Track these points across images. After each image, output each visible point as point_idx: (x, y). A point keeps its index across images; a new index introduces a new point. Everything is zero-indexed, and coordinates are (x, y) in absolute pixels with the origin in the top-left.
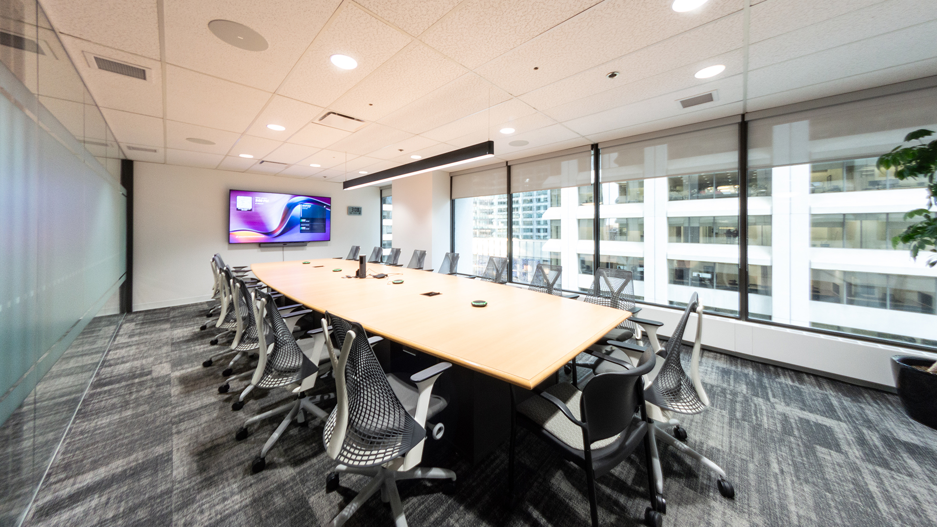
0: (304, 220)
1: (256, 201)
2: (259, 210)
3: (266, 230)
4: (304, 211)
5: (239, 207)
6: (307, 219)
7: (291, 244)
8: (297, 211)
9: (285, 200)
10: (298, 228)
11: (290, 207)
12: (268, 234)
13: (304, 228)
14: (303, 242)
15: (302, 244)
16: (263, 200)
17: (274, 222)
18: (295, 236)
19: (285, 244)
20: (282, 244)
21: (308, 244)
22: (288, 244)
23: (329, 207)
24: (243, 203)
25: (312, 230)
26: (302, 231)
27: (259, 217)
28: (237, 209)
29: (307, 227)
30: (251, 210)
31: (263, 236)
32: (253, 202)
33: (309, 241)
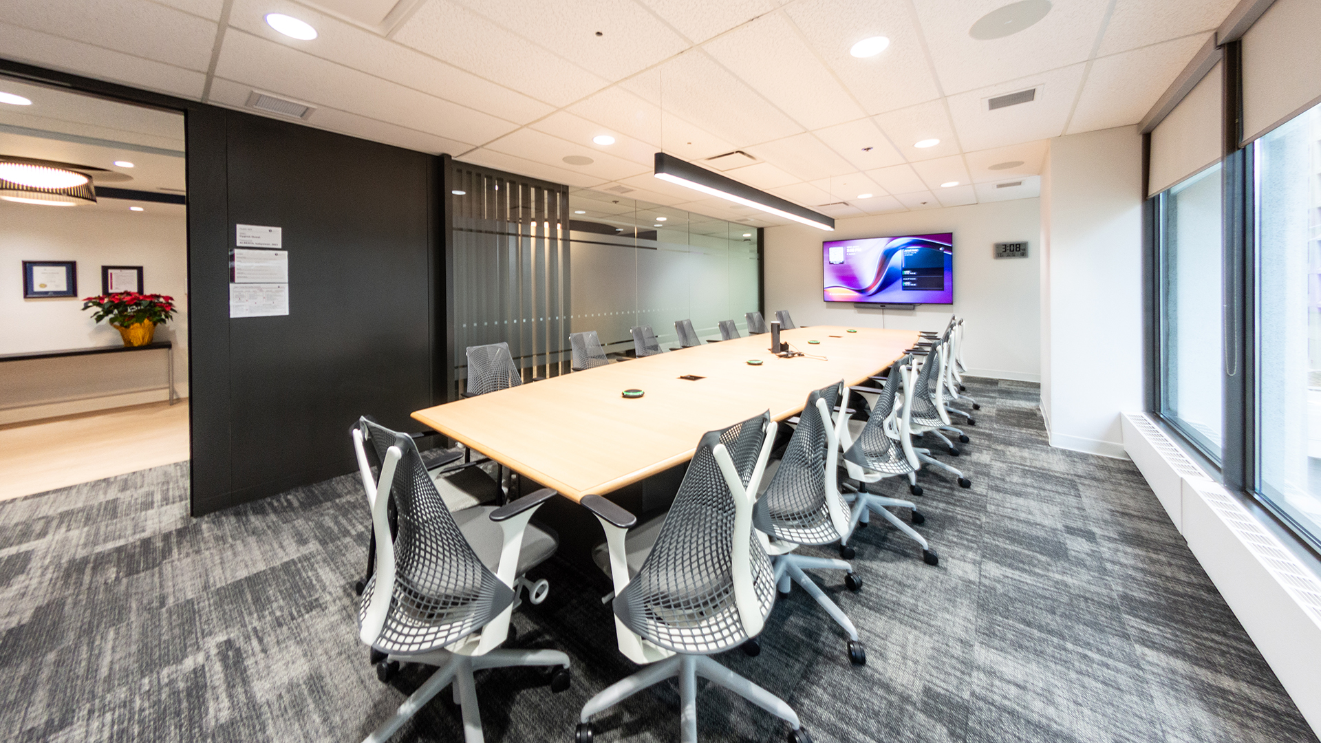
0: (907, 272)
1: (848, 251)
2: (851, 262)
3: (859, 286)
4: (907, 259)
5: (831, 261)
6: (913, 270)
7: (895, 306)
8: (898, 260)
9: (881, 245)
10: (899, 283)
11: (888, 254)
12: (861, 291)
13: (908, 284)
14: (911, 304)
15: (910, 306)
16: (855, 248)
17: (868, 276)
18: (896, 294)
19: (883, 306)
20: (879, 306)
21: (918, 308)
22: (887, 306)
23: (950, 249)
24: (836, 255)
25: (920, 286)
26: (905, 288)
27: (851, 270)
28: (830, 263)
29: (912, 282)
30: (842, 263)
31: (856, 294)
32: (845, 253)
33: (921, 304)
